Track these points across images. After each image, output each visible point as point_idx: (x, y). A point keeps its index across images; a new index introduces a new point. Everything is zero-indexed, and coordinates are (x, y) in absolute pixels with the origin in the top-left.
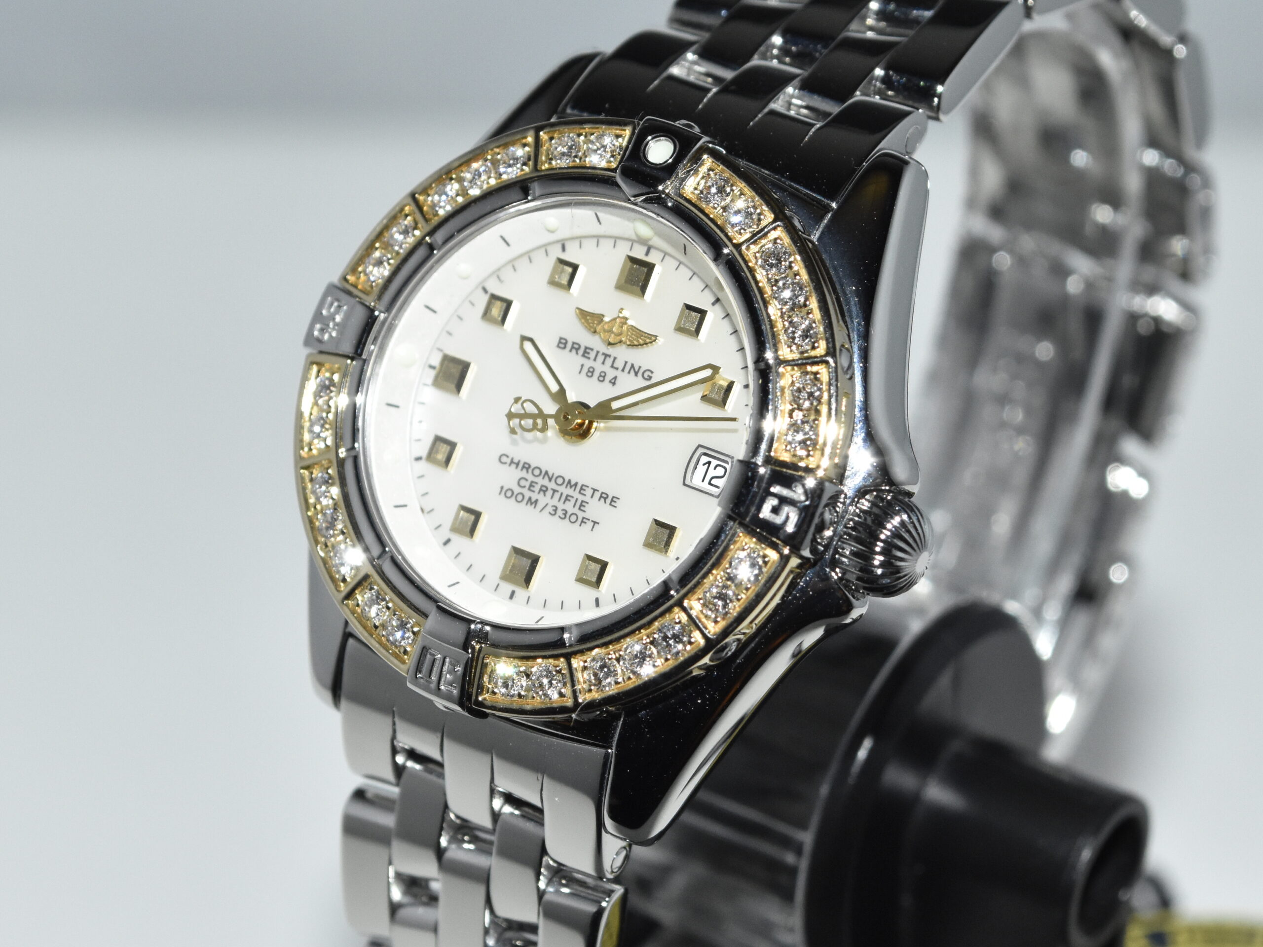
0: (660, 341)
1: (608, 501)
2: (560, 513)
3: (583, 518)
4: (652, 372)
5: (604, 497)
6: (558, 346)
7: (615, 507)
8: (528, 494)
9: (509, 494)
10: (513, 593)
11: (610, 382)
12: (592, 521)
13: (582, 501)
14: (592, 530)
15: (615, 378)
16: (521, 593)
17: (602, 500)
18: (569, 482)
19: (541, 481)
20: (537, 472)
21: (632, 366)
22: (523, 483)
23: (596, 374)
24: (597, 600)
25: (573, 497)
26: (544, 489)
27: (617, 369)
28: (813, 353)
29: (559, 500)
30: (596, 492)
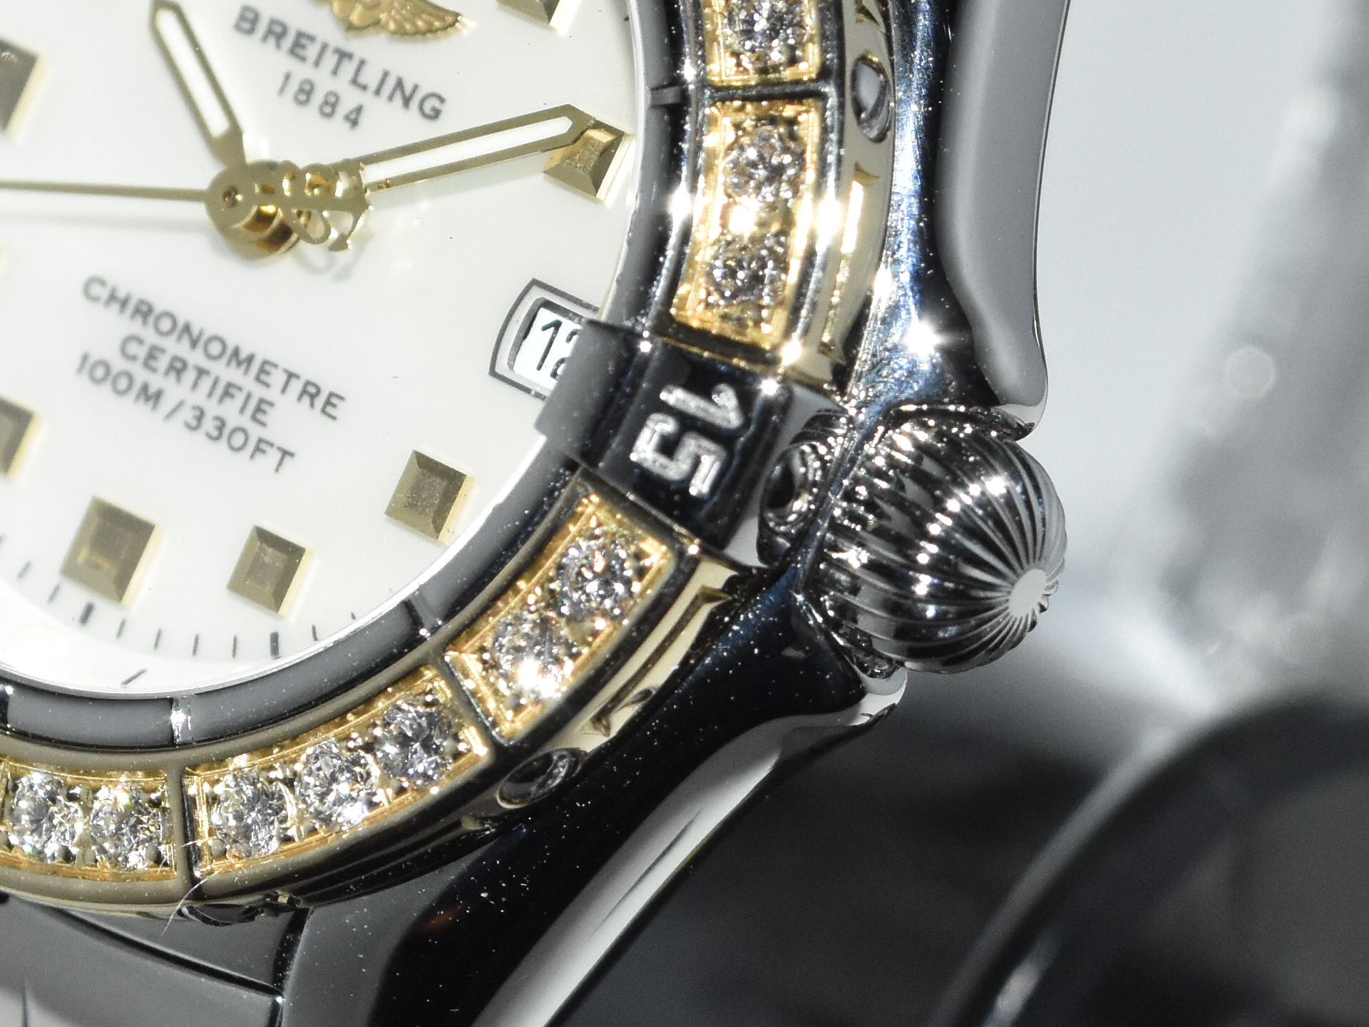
0: (468, 25)
1: (320, 402)
2: (209, 425)
3: (260, 441)
4: (442, 100)
5: (310, 392)
6: (238, 27)
7: (334, 418)
8: (141, 375)
9: (100, 372)
10: (89, 610)
11: (347, 118)
12: (279, 449)
13: (262, 401)
14: (277, 470)
15: (359, 110)
16: (106, 612)
17: (306, 399)
18: (236, 352)
19: (180, 348)
20: (166, 325)
21: (400, 84)
22: (133, 348)
23: (318, 98)
24: (275, 638)
25: (240, 389)
26: (179, 365)
27: (364, 88)
28: (787, 74)
29: (210, 395)
30: (294, 382)
